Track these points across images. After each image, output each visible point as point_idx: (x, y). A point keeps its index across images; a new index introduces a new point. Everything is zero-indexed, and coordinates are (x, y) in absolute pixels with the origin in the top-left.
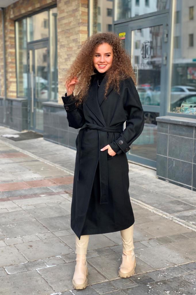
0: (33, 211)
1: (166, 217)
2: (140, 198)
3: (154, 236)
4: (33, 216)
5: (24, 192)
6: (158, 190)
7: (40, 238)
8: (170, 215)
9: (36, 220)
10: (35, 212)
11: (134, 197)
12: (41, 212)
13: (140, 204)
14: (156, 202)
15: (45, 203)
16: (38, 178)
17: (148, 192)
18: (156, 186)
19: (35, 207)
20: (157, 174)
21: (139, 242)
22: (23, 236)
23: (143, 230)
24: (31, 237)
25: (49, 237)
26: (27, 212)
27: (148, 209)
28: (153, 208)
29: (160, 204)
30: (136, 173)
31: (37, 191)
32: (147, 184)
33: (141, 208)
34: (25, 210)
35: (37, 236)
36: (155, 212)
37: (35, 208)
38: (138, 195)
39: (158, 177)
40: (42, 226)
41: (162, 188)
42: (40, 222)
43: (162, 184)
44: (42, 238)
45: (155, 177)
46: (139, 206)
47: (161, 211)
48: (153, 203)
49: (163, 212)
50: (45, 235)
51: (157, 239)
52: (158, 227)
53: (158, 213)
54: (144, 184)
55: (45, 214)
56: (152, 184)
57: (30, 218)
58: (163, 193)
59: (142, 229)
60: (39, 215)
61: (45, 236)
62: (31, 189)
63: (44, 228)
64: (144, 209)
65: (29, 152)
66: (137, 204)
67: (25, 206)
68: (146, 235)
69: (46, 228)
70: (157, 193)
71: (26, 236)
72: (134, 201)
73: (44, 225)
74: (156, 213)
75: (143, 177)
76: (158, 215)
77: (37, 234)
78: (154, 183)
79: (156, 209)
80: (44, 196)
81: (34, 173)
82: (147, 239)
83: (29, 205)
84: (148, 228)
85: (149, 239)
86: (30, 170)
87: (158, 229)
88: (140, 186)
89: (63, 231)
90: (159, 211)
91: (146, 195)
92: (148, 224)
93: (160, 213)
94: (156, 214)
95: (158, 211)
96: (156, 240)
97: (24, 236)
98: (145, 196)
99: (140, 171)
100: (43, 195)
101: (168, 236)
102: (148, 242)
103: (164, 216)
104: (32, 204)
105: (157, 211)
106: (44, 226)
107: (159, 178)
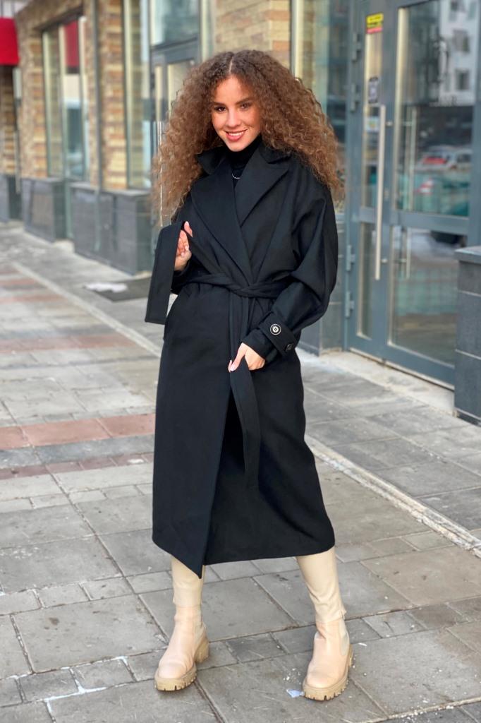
0: (96, 508)
1: (456, 540)
2: (393, 477)
3: (408, 602)
4: (91, 525)
5: (90, 450)
6: (450, 452)
7: (86, 595)
8: (468, 534)
9: (96, 536)
10: (100, 512)
11: (380, 474)
12: (116, 510)
13: (391, 494)
14: (435, 489)
15: (135, 485)
16: (138, 408)
17: (421, 458)
18: (447, 439)
19: (105, 494)
20: (457, 404)
21: (361, 618)
22: (44, 586)
23: (382, 579)
24: (65, 591)
25: (113, 593)
26: (80, 510)
27: (410, 510)
28: (423, 508)
29: (447, 498)
30: (402, 400)
31: (125, 448)
32: (424, 434)
33: (392, 508)
34: (75, 505)
35: (83, 589)
36: (427, 521)
37: (103, 497)
38: (391, 466)
39: (458, 412)
40: (106, 556)
41: (462, 445)
42: (104, 543)
43: (465, 435)
44: (92, 597)
45: (451, 413)
46: (387, 500)
47: (445, 520)
48: (426, 494)
49: (451, 523)
50: (104, 586)
51: (415, 610)
52: (426, 570)
53: (435, 526)
54: (415, 433)
55: (123, 519)
56: (439, 433)
57: (81, 529)
58: (462, 462)
59: (378, 576)
60: (108, 520)
61: (104, 589)
62: (111, 440)
63: (109, 561)
64: (400, 509)
65: (140, 332)
66: (384, 494)
67: (78, 492)
68: (386, 598)
69: (115, 563)
70: (445, 463)
71: (52, 588)
72: (377, 485)
73: (111, 554)
74: (430, 525)
75: (418, 413)
76: (435, 531)
77: (83, 582)
78: (443, 429)
79: (431, 511)
80: (139, 463)
81: (133, 393)
82: (387, 609)
83: (90, 490)
84: (398, 572)
85: (392, 611)
86: (125, 384)
87: (425, 578)
88: (404, 438)
89: (156, 576)
90: (440, 520)
91: (414, 469)
92: (401, 559)
93: (442, 526)
94: (429, 528)
95: (436, 518)
96: (411, 615)
97: (46, 588)
98: (409, 469)
99: (411, 394)
100: (138, 461)
101: (448, 601)
102: (385, 619)
103: (451, 535)
104: (101, 487)
105: (434, 518)
106: (110, 558)
107: (462, 417)
